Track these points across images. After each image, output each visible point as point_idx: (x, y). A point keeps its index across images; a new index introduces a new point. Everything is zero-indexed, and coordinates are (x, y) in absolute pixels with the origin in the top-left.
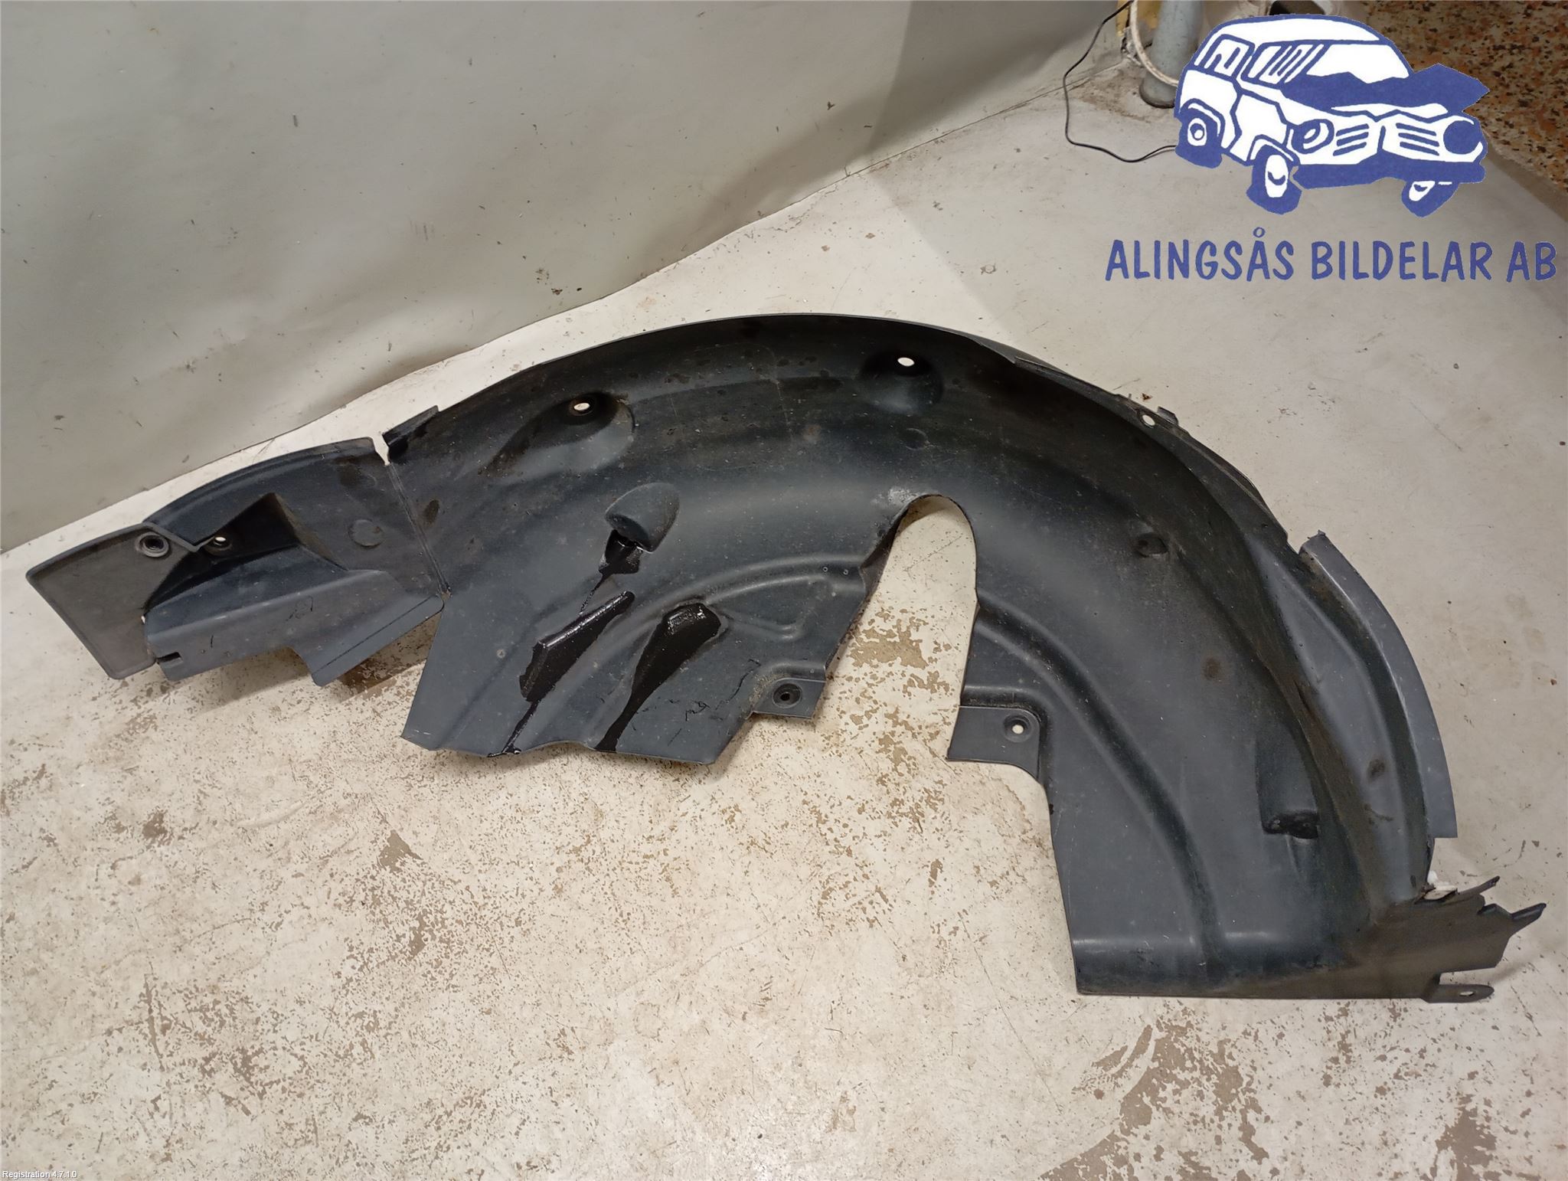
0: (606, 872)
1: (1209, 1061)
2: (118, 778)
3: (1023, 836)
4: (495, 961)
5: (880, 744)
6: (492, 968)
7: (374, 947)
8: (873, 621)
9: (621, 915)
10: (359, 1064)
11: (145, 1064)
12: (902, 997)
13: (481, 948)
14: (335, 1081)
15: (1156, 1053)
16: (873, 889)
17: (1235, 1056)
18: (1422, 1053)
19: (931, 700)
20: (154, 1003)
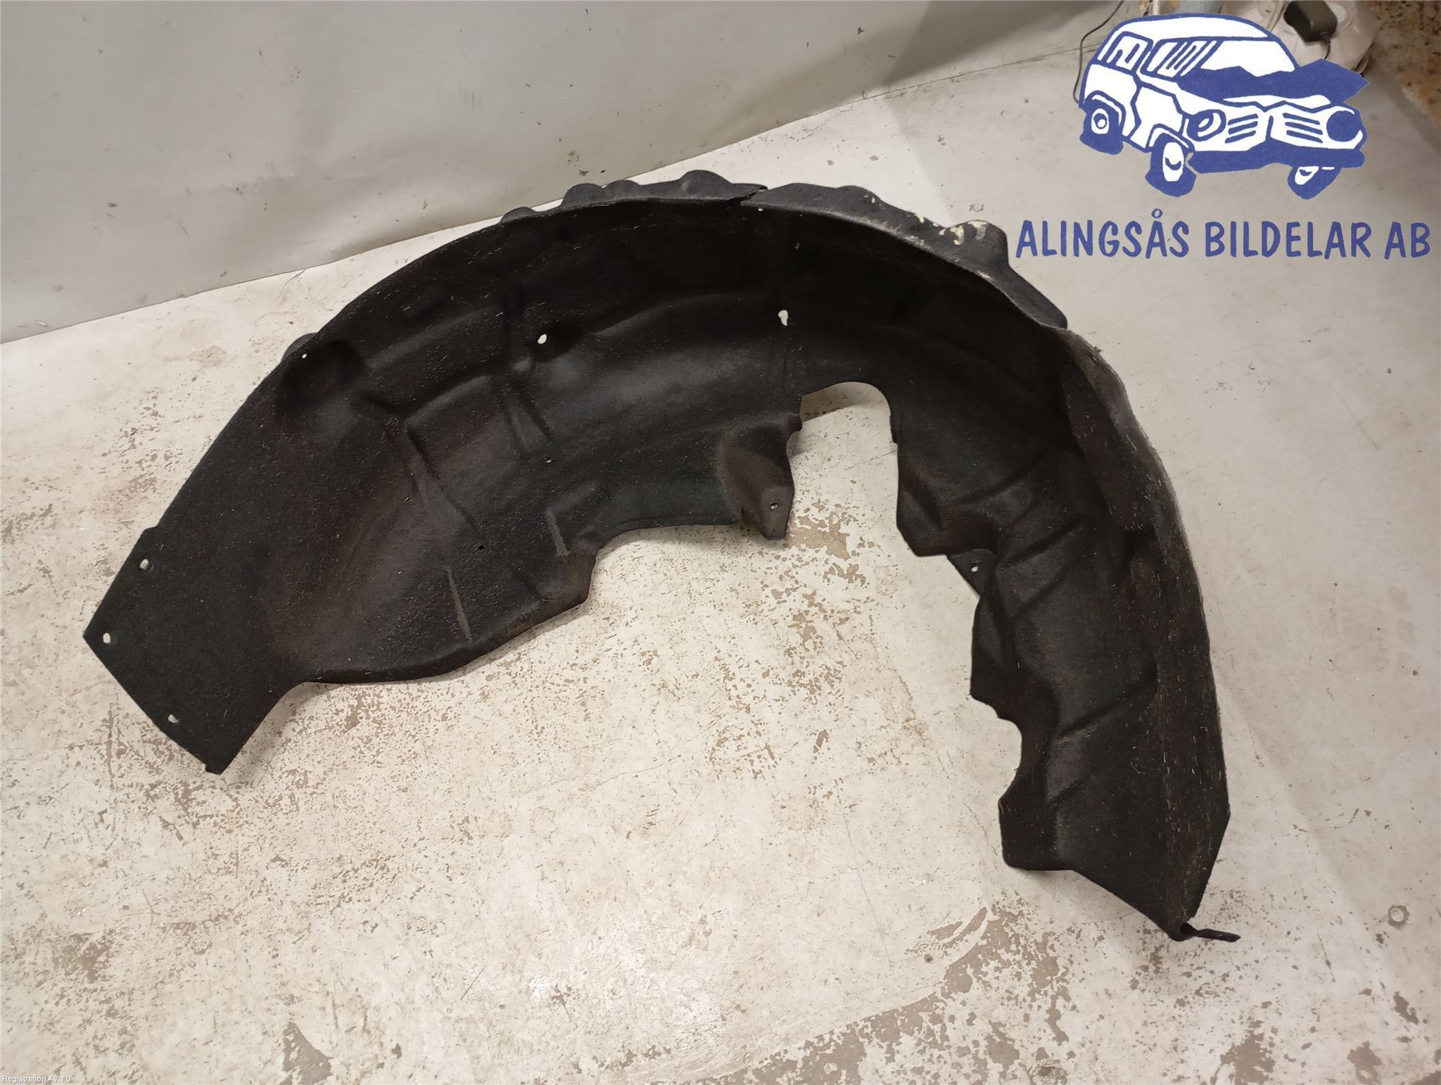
0: (530, 688)
1: (1032, 949)
2: (115, 528)
3: (906, 724)
4: (418, 747)
5: (794, 620)
6: (414, 753)
7: (315, 716)
8: (808, 510)
9: (536, 728)
10: (284, 814)
11: (98, 780)
12: (771, 844)
13: (408, 734)
14: (262, 824)
15: (986, 932)
16: (764, 745)
17: (1056, 947)
18: (1225, 977)
19: (847, 588)
20: (114, 728)
